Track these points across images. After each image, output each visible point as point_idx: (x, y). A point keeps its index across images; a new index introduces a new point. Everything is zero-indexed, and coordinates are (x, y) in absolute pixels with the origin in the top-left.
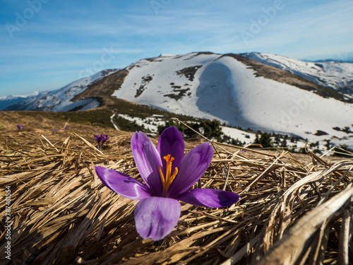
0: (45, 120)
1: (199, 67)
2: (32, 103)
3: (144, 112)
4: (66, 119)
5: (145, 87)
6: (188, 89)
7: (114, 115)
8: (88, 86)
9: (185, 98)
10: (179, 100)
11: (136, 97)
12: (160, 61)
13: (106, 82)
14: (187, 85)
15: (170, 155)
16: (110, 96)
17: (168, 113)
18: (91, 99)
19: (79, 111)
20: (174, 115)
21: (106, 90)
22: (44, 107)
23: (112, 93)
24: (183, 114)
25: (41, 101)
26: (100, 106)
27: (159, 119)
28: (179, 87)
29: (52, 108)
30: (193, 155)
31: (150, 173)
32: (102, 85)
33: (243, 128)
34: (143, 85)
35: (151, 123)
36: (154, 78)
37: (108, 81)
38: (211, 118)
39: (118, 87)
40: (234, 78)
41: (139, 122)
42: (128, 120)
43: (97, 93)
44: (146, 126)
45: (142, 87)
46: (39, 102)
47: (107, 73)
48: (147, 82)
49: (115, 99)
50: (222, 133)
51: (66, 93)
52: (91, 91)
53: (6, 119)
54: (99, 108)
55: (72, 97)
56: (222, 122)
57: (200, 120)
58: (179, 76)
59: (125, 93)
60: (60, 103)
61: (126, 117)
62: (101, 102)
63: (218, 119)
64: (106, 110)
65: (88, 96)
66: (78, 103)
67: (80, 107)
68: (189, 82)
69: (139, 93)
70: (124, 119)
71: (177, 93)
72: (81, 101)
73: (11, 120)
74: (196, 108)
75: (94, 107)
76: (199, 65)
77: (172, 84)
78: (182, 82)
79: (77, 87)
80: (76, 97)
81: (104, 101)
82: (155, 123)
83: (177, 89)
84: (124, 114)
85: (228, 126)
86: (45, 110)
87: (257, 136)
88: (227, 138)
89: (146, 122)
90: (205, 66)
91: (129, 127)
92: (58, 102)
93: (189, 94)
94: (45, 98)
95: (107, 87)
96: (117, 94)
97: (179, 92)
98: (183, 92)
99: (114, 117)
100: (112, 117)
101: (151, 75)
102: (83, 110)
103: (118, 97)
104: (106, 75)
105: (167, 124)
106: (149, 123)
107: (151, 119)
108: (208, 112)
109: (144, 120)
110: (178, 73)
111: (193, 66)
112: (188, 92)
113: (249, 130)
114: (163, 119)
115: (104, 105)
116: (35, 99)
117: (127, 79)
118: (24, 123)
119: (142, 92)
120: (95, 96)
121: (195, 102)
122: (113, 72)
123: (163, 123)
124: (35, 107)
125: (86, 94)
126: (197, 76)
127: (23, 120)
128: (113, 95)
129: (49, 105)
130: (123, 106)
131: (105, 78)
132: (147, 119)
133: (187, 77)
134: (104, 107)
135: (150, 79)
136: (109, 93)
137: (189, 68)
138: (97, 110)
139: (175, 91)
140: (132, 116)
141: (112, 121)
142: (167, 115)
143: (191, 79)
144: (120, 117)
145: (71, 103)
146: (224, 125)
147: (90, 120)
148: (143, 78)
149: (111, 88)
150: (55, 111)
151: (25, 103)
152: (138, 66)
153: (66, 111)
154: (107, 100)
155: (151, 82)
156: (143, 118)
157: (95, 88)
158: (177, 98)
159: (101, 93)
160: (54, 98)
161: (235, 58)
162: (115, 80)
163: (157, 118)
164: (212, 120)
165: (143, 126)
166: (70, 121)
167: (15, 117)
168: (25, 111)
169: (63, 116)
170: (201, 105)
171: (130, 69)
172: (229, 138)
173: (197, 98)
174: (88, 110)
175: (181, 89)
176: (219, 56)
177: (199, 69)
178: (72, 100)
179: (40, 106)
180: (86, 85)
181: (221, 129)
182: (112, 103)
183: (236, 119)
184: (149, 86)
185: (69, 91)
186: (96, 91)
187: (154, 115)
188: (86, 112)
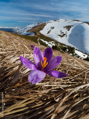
0: (18, 37)
1: (73, 26)
2: (15, 31)
3: (49, 40)
4: (24, 38)
5: (51, 31)
6: (66, 34)
7: (39, 39)
8: (33, 28)
9: (64, 37)
10: (62, 37)
11: (47, 34)
12: (59, 22)
13: (38, 27)
14: (66, 32)
15: (46, 58)
16: (39, 32)
17: (57, 41)
18: (33, 32)
19: (28, 36)
20: (59, 43)
21: (38, 30)
22: (18, 33)
23: (40, 31)
24: (62, 43)
25: (18, 30)
26: (35, 35)
27: (54, 43)
28: (63, 33)
29: (20, 33)
30: (55, 59)
31: (38, 62)
32: (37, 28)
33: (83, 52)
34: (51, 30)
35: (51, 44)
36: (55, 28)
37: (39, 27)
38: (72, 46)
39: (42, 29)
40: (86, 32)
41: (47, 43)
42: (43, 42)
43: (35, 31)
44: (49, 45)
45: (50, 31)
46: (17, 31)
47: (39, 24)
48: (52, 29)
49: (40, 33)
50: (75, 53)
51: (25, 29)
52: (33, 30)
53: (7, 35)
54: (35, 36)
55: (27, 31)
56: (76, 48)
57: (68, 46)
58: (64, 28)
59: (44, 32)
60: (23, 32)
61: (43, 40)
62: (36, 34)
63: (74, 47)
64: (37, 37)
65: (32, 31)
66: (29, 33)
67: (29, 34)
68: (68, 31)
69: (49, 32)
70: (42, 41)
71: (62, 35)
72: (29, 32)
73: (9, 35)
74: (68, 42)
75: (33, 35)
76: (73, 25)
77: (61, 31)
78: (65, 31)
79: (29, 27)
80: (28, 31)
81: (37, 34)
82: (52, 44)
83: (62, 33)
84: (42, 39)
85: (78, 50)
86: (18, 34)
87: (88, 56)
88: (76, 54)
89: (49, 43)
90: (75, 26)
91: (43, 44)
92: (22, 32)
93: (66, 36)
94: (19, 30)
95: (38, 29)
96: (41, 32)
97: (63, 35)
98: (64, 35)
99: (39, 40)
100: (38, 40)
101: (54, 27)
102: (30, 35)
103: (41, 33)
104: (39, 25)
105: (56, 45)
106: (50, 44)
107: (51, 42)
108: (72, 44)
109: (48, 43)
110: (64, 27)
111: (70, 25)
112: (66, 35)
113: (86, 53)
114: (55, 43)
115: (36, 35)
116: (16, 29)
117: (45, 27)
118: (12, 37)
119: (50, 32)
120: (34, 31)
121: (67, 39)
122: (41, 24)
123: (54, 45)
124: (16, 32)
125: (31, 30)
126: (71, 29)
127: (12, 36)
128: (40, 32)
129: (20, 32)
130: (42, 36)
131: (38, 26)
132: (50, 42)
133: (67, 29)
134: (36, 36)
135: (53, 28)
136: (39, 31)
137: (69, 26)
138: (34, 36)
139: (62, 34)
140: (45, 40)
141: (38, 41)
142: (57, 42)
143: (68, 30)
144: (41, 40)
145: (26, 32)
146: (76, 50)
147: (31, 39)
148: (51, 27)
149: (40, 29)
150: (21, 34)
151: (13, 30)
152: (50, 23)
153: (24, 35)
154: (38, 34)
155: (54, 29)
156: (48, 42)
157: (35, 29)
158: (61, 36)
159: (36, 31)
160: (22, 30)
161: (88, 24)
162: (41, 27)
163: (53, 42)
164: (72, 47)
165: (48, 44)
166: (25, 39)
167: (9, 34)
168: (13, 33)
169: (23, 37)
170: (69, 41)
171: (47, 23)
172: (77, 55)
173: (69, 38)
174: (31, 36)
175: (64, 33)
176: (82, 22)
177: (72, 27)
178: (27, 32)
179: (17, 32)
180: (32, 27)
181: (75, 51)
182: (39, 35)
183: (82, 48)
184: (52, 30)
185: (26, 28)
186: (35, 30)
187: (52, 41)
188: (30, 36)
